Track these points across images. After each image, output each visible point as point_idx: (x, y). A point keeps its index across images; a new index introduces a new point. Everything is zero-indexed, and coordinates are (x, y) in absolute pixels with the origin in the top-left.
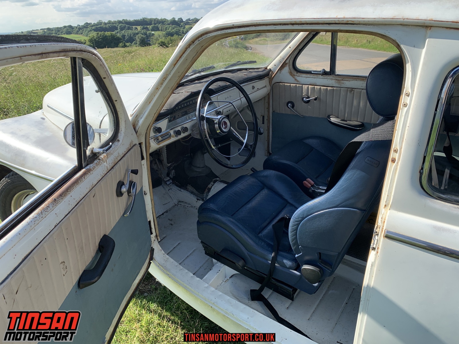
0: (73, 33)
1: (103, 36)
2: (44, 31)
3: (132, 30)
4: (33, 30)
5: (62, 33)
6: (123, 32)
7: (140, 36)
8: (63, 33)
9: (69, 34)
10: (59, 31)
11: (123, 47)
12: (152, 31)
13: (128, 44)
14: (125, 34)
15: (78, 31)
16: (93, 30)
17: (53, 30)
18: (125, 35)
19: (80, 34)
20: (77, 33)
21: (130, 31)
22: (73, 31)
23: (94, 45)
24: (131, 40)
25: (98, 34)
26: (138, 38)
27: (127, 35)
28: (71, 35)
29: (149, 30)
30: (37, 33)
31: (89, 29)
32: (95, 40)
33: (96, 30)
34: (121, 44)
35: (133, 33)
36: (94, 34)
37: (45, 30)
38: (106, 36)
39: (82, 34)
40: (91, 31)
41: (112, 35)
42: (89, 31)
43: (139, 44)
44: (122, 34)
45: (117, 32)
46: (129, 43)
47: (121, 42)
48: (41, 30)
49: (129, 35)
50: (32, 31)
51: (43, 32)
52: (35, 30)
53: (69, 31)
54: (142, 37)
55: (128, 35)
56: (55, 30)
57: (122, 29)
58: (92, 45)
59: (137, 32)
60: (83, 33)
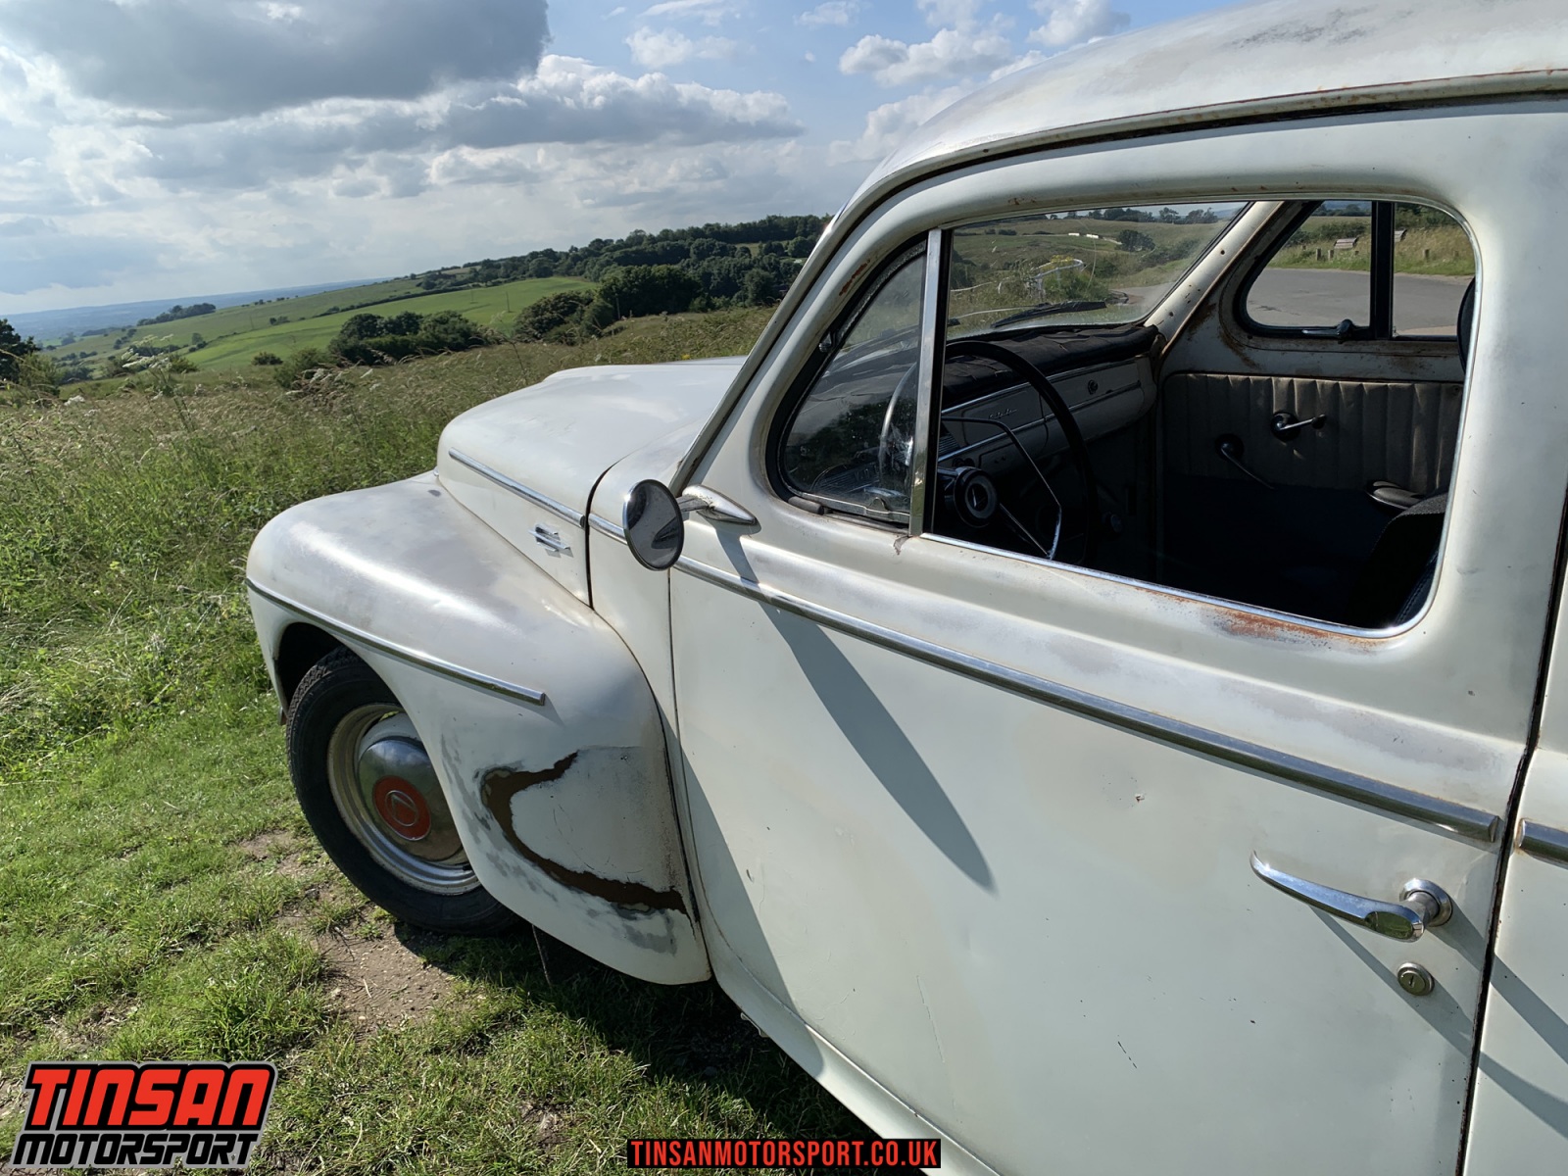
0: (557, 273)
1: (644, 276)
2: (475, 270)
3: (733, 257)
4: (443, 269)
5: (524, 273)
6: (705, 263)
7: (757, 273)
8: (527, 274)
9: (545, 277)
10: (515, 268)
11: (703, 310)
12: (795, 257)
13: (717, 301)
14: (710, 269)
15: (570, 267)
16: (616, 260)
17: (499, 267)
18: (711, 274)
19: (575, 275)
20: (567, 273)
21: (727, 261)
22: (558, 266)
23: (615, 306)
24: (729, 287)
25: (629, 272)
26: (749, 284)
27: (716, 272)
28: (551, 278)
29: (786, 254)
30: (454, 276)
31: (603, 259)
32: (619, 291)
33: (621, 261)
34: (696, 302)
35: (735, 266)
36: (617, 273)
37: (478, 268)
38: (654, 278)
39: (581, 273)
40: (608, 263)
41: (669, 274)
42: (602, 266)
43: (753, 300)
44: (700, 270)
45: (688, 266)
46: (723, 297)
47: (698, 295)
48: (466, 266)
49: (723, 272)
50: (439, 271)
51: (471, 272)
52: (447, 269)
53: (546, 268)
54: (763, 278)
55: (720, 274)
56: (505, 265)
57: (702, 254)
58: (610, 306)
59: (747, 261)
60: (587, 272)
